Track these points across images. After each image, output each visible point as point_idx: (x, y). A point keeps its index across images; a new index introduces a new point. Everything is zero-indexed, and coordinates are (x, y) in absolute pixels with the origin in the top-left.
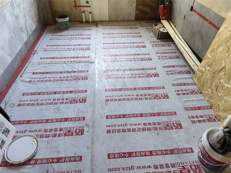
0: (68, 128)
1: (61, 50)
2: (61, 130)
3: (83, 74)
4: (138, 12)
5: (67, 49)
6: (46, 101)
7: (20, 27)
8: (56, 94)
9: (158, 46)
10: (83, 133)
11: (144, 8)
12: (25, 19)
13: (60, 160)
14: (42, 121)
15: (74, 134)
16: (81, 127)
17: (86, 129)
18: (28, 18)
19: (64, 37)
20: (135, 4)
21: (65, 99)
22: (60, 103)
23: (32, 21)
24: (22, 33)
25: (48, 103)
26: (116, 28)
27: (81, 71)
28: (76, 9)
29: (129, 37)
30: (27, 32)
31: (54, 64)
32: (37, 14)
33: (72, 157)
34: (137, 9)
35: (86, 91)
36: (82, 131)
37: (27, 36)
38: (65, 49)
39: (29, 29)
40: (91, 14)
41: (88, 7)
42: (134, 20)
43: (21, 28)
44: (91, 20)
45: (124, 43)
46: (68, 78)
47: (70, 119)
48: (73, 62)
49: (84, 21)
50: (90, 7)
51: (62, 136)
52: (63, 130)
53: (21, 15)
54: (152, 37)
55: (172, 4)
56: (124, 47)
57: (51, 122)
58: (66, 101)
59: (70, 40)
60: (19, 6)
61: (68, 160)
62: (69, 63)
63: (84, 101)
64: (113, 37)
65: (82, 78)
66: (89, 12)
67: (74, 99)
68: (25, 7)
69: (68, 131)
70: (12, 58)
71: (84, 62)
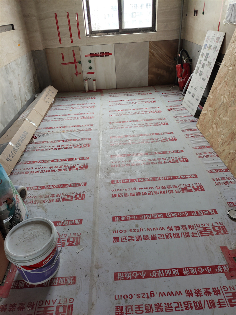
0: (67, 194)
1: (60, 120)
2: (58, 195)
3: (85, 142)
4: (152, 76)
5: (66, 118)
6: (42, 169)
7: (13, 94)
8: (53, 162)
9: (176, 110)
10: (84, 198)
11: (158, 70)
12: (20, 86)
13: (58, 224)
14: (37, 188)
15: (74, 199)
16: (82, 193)
17: (87, 194)
18: (22, 86)
19: (63, 107)
20: (147, 67)
21: (63, 166)
22: (58, 170)
23: (27, 90)
24: (15, 101)
25: (44, 170)
26: (125, 95)
27: (83, 139)
28: (77, 77)
29: (141, 103)
30: (21, 101)
31: (52, 134)
32: (33, 83)
33: (71, 220)
34: (150, 72)
35: (88, 158)
36: (82, 196)
37: (21, 105)
38: (64, 119)
39: (23, 98)
40: (95, 81)
41: (91, 73)
42: (147, 85)
43: (15, 96)
44: (95, 89)
45: (134, 109)
46: (67, 147)
47: (69, 185)
48: (73, 131)
49: (87, 89)
50: (93, 73)
51: (60, 201)
52: (61, 195)
53: (15, 82)
54: (169, 101)
55: (192, 62)
56: (134, 113)
57: (47, 189)
58: (65, 168)
59: (70, 109)
60: (13, 72)
61: (66, 223)
62: (68, 132)
63: (86, 167)
64: (121, 104)
65: (83, 145)
66: (92, 79)
67: (74, 166)
68: (20, 74)
69: (67, 196)
70: (4, 127)
71: (86, 130)
